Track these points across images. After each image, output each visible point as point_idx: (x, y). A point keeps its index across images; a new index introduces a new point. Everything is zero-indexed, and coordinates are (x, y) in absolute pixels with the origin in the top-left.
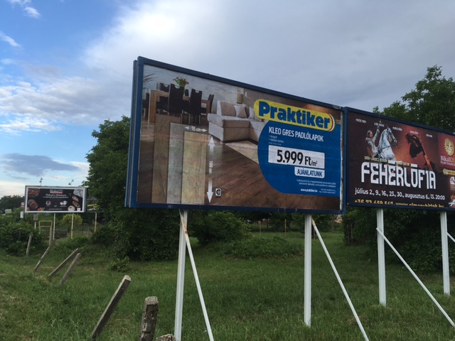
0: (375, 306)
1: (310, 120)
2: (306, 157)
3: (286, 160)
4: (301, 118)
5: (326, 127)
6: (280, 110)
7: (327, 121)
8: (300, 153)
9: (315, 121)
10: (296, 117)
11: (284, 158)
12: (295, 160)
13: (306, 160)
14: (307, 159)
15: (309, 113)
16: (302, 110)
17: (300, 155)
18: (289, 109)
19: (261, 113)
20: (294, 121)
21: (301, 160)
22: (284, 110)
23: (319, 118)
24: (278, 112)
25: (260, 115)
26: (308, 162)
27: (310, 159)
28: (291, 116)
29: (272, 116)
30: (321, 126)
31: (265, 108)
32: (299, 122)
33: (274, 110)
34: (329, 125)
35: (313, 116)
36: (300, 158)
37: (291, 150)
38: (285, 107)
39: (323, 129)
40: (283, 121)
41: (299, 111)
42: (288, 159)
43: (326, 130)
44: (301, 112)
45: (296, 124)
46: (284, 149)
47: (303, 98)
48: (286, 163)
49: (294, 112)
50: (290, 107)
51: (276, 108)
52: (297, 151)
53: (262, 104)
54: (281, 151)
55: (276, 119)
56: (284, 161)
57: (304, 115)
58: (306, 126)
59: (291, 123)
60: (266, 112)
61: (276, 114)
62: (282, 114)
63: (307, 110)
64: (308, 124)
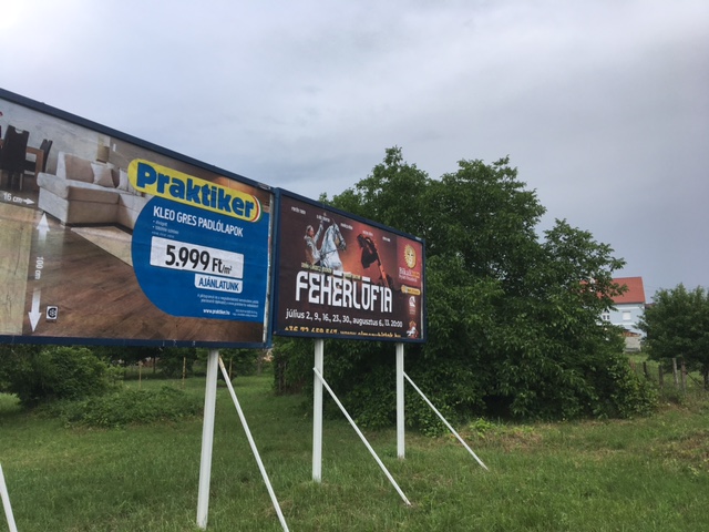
0: (306, 484)
1: (224, 202)
2: (214, 259)
3: (181, 263)
4: (209, 197)
5: (248, 215)
6: (175, 180)
7: (249, 206)
8: (204, 253)
9: (230, 204)
10: (200, 195)
11: (177, 259)
12: (196, 262)
13: (214, 265)
14: (217, 262)
15: (221, 191)
16: (211, 184)
17: (205, 256)
18: (190, 181)
19: (141, 181)
20: (197, 200)
21: (206, 264)
22: (181, 182)
23: (237, 200)
24: (171, 183)
25: (139, 184)
26: (216, 268)
27: (220, 263)
28: (193, 193)
29: (161, 189)
30: (241, 213)
31: (147, 175)
32: (206, 202)
33: (163, 180)
34: (253, 212)
35: (229, 197)
36: (205, 260)
37: (190, 247)
38: (184, 177)
39: (243, 217)
40: (178, 199)
41: (206, 186)
42: (185, 260)
43: (247, 219)
44: (210, 188)
45: (201, 206)
46: (178, 245)
47: (214, 167)
48: (180, 267)
49: (197, 187)
50: (191, 177)
51: (168, 178)
52: (201, 249)
53: (142, 168)
54: (174, 247)
55: (167, 195)
56: (177, 264)
57: (214, 194)
58: (216, 210)
59: (192, 203)
60: (151, 181)
61: (167, 187)
62: (178, 188)
63: (218, 186)
64: (220, 208)
